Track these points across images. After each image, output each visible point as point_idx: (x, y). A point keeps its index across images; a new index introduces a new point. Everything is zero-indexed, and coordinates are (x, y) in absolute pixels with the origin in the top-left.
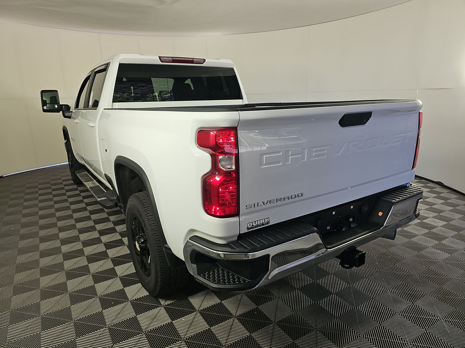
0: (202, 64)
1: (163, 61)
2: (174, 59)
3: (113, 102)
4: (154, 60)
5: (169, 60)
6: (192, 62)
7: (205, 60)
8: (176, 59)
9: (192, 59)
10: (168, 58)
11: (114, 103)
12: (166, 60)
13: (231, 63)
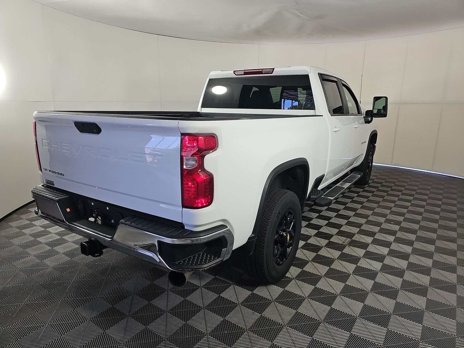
0: (272, 73)
1: (237, 74)
2: (246, 71)
4: (229, 74)
6: (261, 73)
7: (273, 69)
9: (261, 70)
11: (203, 108)
12: (240, 73)
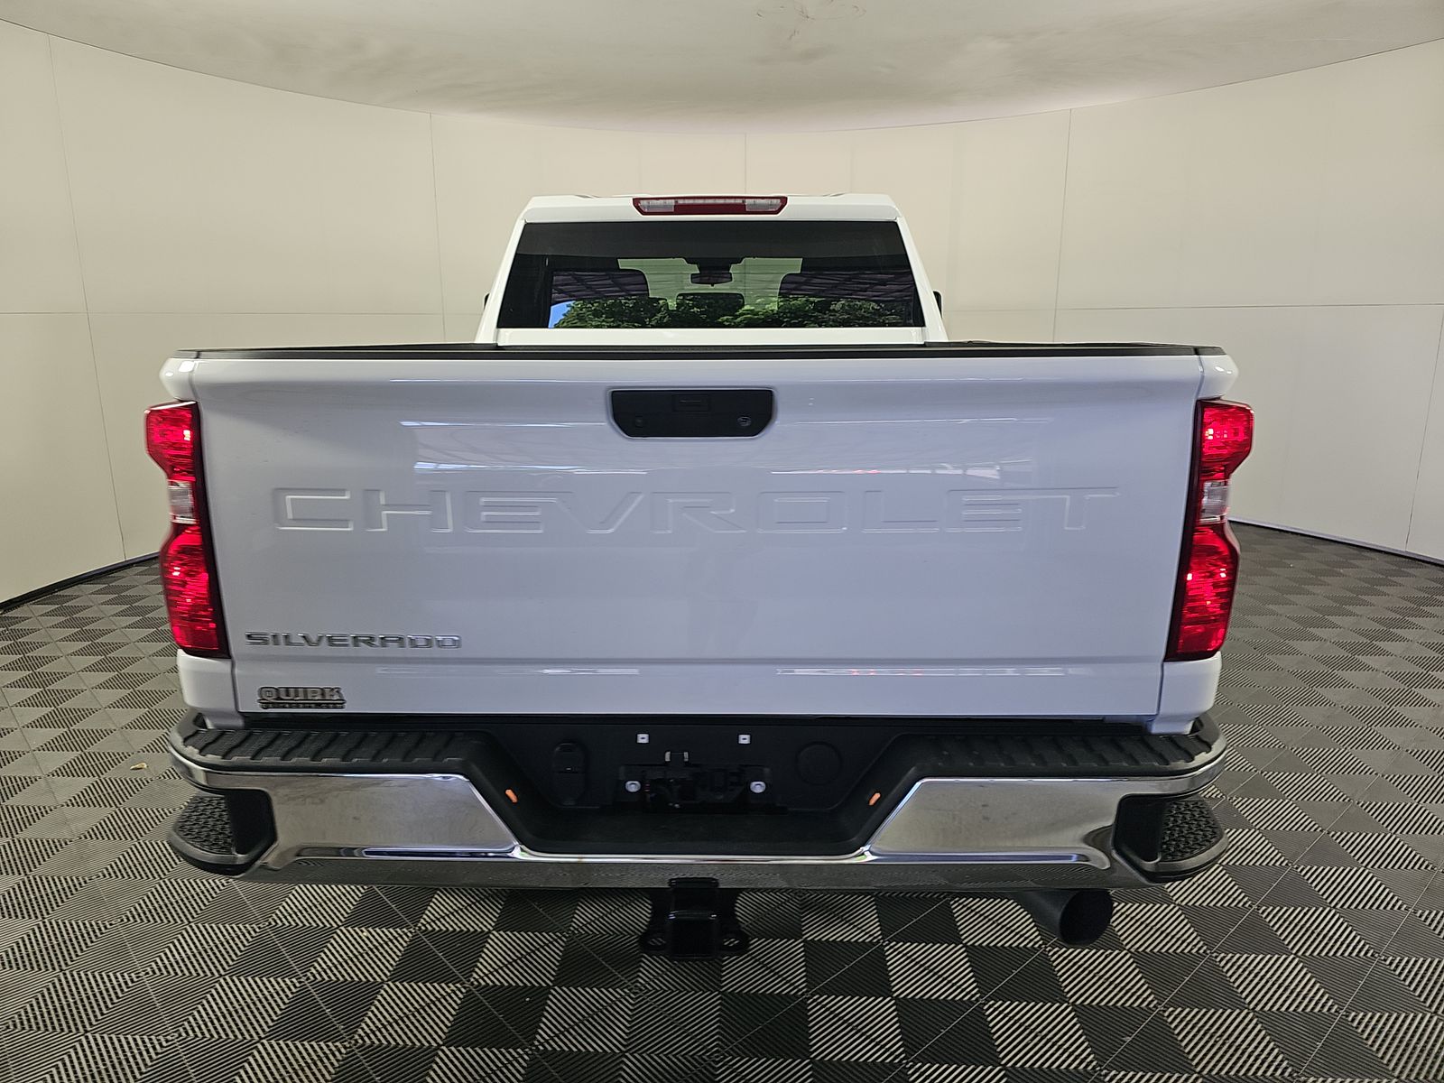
0: (776, 212)
1: (646, 210)
2: (681, 202)
3: (500, 325)
4: (620, 208)
5: (665, 206)
6: (740, 209)
7: (784, 200)
8: (687, 202)
9: (739, 201)
10: (662, 201)
11: (502, 330)
12: (654, 207)
13: (890, 207)
